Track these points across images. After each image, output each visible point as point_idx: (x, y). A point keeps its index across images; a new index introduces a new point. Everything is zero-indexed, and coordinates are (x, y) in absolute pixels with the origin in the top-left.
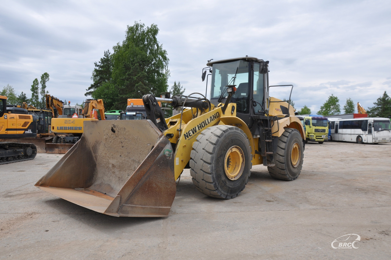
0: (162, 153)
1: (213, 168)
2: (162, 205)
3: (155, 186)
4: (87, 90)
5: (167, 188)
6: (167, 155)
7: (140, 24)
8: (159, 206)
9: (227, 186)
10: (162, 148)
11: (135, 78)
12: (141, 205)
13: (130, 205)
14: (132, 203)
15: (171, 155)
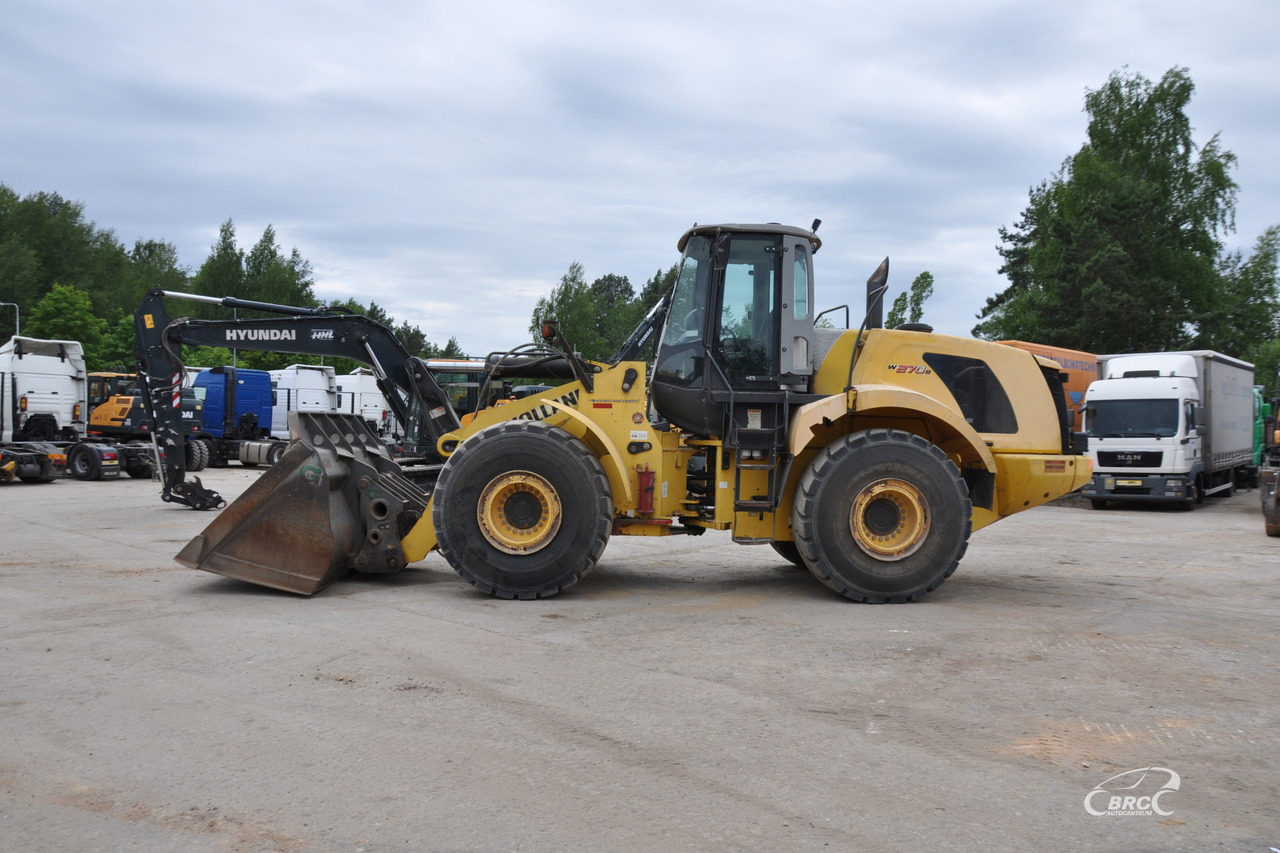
0: (296, 472)
1: (442, 517)
2: (298, 571)
3: (281, 531)
4: (978, 317)
5: (310, 541)
6: (310, 478)
7: (1125, 77)
8: (293, 571)
9: (488, 565)
10: (296, 465)
11: (1083, 269)
12: (250, 561)
13: (228, 557)
14: (232, 554)
15: (318, 478)
